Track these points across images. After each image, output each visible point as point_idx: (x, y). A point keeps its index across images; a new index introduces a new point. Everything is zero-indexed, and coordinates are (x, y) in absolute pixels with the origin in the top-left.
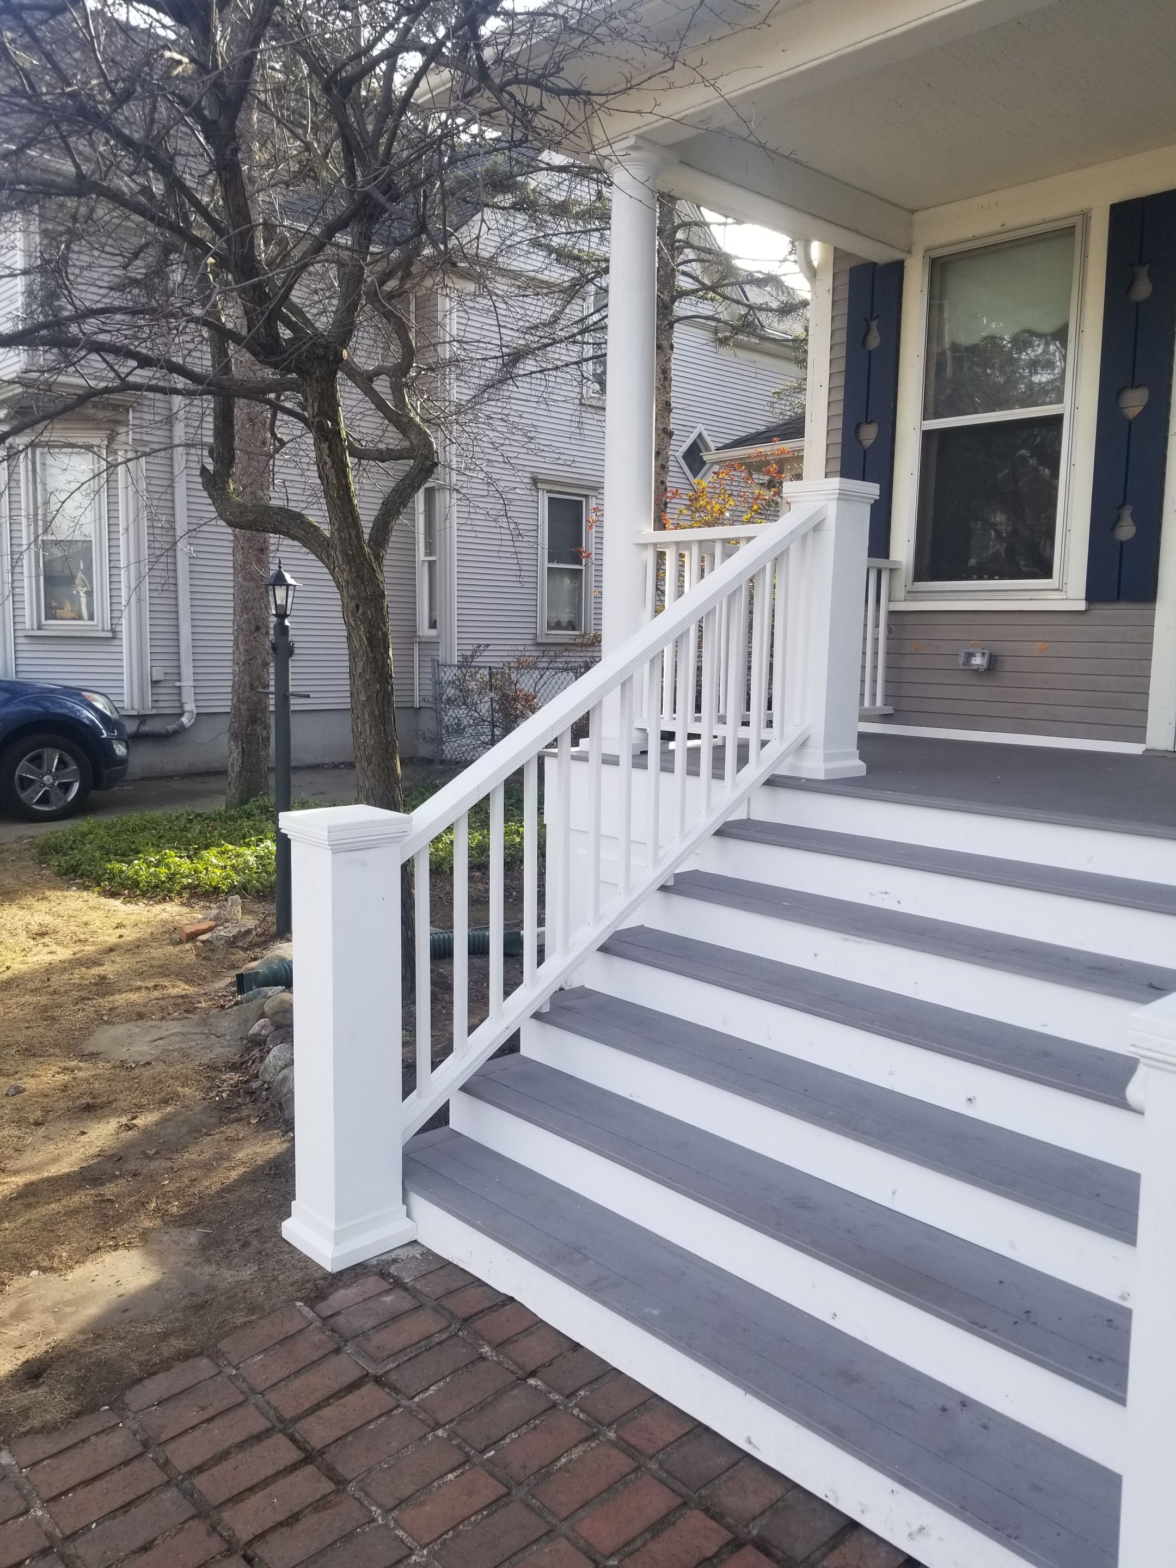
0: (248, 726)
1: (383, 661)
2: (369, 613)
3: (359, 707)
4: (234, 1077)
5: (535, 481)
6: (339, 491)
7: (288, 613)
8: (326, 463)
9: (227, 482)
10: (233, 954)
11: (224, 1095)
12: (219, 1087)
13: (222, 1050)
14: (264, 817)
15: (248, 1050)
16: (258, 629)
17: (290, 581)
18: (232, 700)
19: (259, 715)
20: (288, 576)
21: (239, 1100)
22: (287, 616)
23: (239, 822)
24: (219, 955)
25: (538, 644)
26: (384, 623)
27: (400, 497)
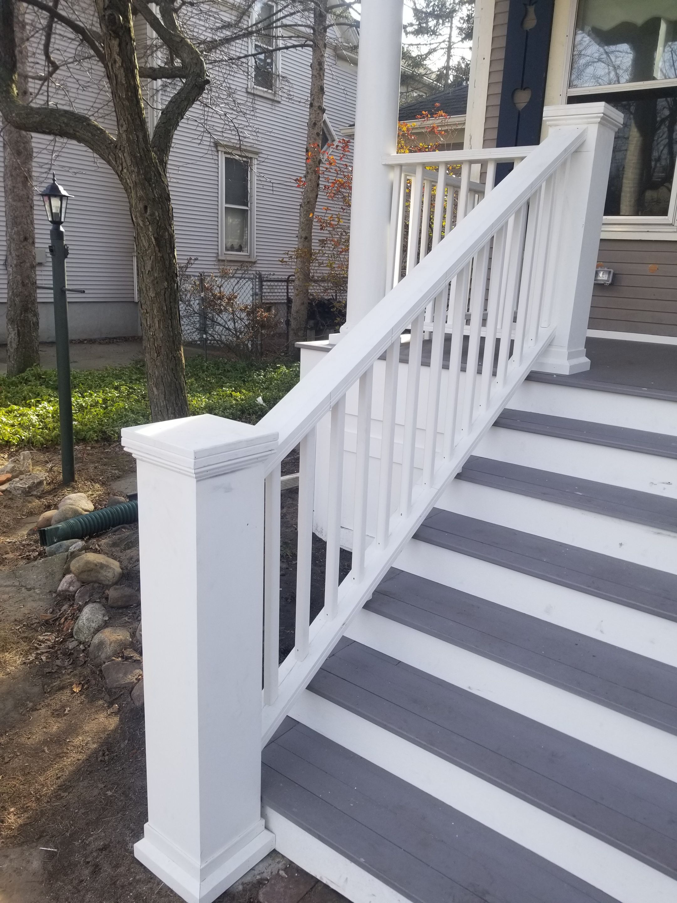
0: (21, 314)
1: (170, 261)
2: (157, 214)
3: (148, 303)
4: (51, 638)
5: (217, 144)
6: (127, 91)
7: (62, 220)
8: (115, 62)
9: (11, 87)
10: (30, 502)
11: (44, 658)
12: (37, 649)
13: (34, 605)
14: (38, 382)
15: (59, 605)
16: (26, 239)
17: (64, 192)
18: (8, 293)
19: (30, 306)
20: (61, 188)
21: (58, 662)
22: (62, 223)
23: (20, 387)
24: (19, 502)
25: (219, 260)
26: (170, 225)
27: (178, 108)
